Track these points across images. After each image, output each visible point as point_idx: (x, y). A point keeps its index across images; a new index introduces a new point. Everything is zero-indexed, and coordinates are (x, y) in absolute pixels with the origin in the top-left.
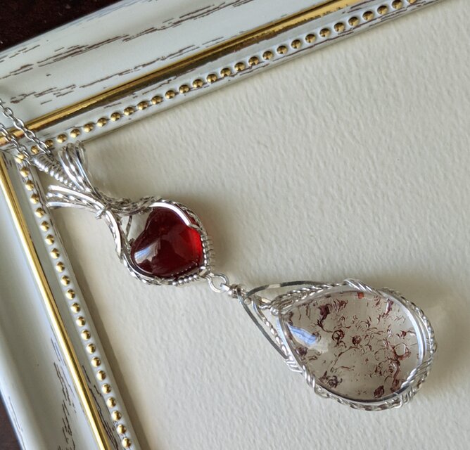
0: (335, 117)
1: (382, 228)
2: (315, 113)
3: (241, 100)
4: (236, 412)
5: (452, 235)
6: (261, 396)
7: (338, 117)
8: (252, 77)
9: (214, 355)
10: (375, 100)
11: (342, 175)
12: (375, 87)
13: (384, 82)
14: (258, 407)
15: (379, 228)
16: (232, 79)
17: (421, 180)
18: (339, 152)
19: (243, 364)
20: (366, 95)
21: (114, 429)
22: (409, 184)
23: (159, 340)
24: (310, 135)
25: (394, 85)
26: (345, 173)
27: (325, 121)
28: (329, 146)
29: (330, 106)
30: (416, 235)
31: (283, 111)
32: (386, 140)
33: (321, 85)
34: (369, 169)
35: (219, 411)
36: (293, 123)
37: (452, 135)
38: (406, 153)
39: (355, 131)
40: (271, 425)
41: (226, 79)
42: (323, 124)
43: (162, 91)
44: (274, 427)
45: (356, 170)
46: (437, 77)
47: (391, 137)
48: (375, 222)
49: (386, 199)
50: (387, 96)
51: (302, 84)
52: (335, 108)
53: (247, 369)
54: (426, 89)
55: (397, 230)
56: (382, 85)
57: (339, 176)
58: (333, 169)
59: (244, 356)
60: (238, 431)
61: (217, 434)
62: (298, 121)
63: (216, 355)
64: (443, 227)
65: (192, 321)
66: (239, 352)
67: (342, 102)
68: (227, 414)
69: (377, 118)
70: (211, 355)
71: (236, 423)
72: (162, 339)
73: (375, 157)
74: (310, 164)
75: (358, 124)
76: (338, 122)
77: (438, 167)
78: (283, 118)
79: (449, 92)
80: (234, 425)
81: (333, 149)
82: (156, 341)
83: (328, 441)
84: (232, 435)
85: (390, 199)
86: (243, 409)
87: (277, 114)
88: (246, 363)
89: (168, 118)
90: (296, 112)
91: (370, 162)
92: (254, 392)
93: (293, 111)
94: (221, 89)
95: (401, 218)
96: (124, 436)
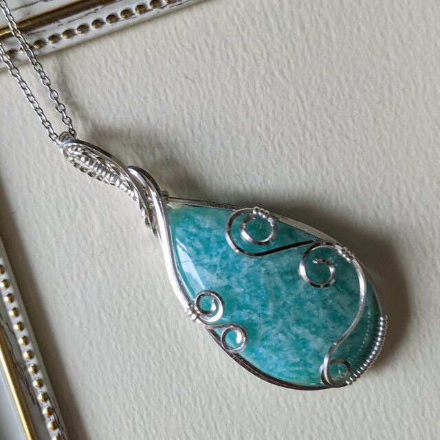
0: (265, 55)
1: (309, 169)
2: (245, 49)
3: (170, 33)
4: (153, 354)
5: (379, 180)
6: (179, 338)
7: (268, 54)
8: (181, 9)
9: (132, 294)
10: (307, 39)
11: (271, 114)
12: (307, 26)
13: (317, 21)
14: (176, 350)
15: (307, 171)
16: (161, 11)
17: (350, 123)
18: (268, 90)
19: (162, 305)
20: (298, 34)
21: (26, 368)
22: (338, 127)
23: (75, 278)
24: (239, 72)
25: (327, 25)
26: (274, 113)
27: (255, 58)
28: (258, 84)
29: (261, 43)
30: (343, 179)
31: (213, 46)
32: (316, 81)
33: (253, 21)
34: (298, 109)
35: (135, 352)
36: (222, 59)
37: (383, 77)
38: (336, 94)
39: (285, 70)
40: (188, 368)
41: (155, 11)
42: (253, 61)
43: (89, 21)
44: (192, 371)
45: (285, 110)
46: (371, 18)
47: (322, 77)
48: (302, 164)
49: (314, 140)
50: (319, 36)
51: (233, 19)
52: (265, 46)
53: (166, 310)
54: (359, 29)
55: (324, 173)
56: (314, 24)
57: (267, 116)
58: (262, 109)
59: (163, 297)
60: (154, 375)
61: (132, 377)
62: (228, 56)
63: (134, 294)
64: (371, 171)
65: (111, 259)
66: (159, 292)
67: (273, 39)
68: (143, 356)
69: (308, 58)
70: (129, 295)
71: (153, 366)
72: (79, 276)
73: (304, 98)
74: (238, 101)
75: (289, 63)
76: (268, 60)
77: (368, 110)
78: (213, 54)
79: (382, 33)
80: (150, 368)
81: (262, 88)
82: (72, 278)
83: (247, 387)
84: (147, 378)
85: (318, 140)
86: (160, 352)
87: (206, 49)
88: (165, 304)
89: (93, 48)
90: (226, 48)
91: (299, 103)
92: (172, 334)
93: (223, 47)
94: (150, 20)
95: (328, 160)
96: (36, 376)
